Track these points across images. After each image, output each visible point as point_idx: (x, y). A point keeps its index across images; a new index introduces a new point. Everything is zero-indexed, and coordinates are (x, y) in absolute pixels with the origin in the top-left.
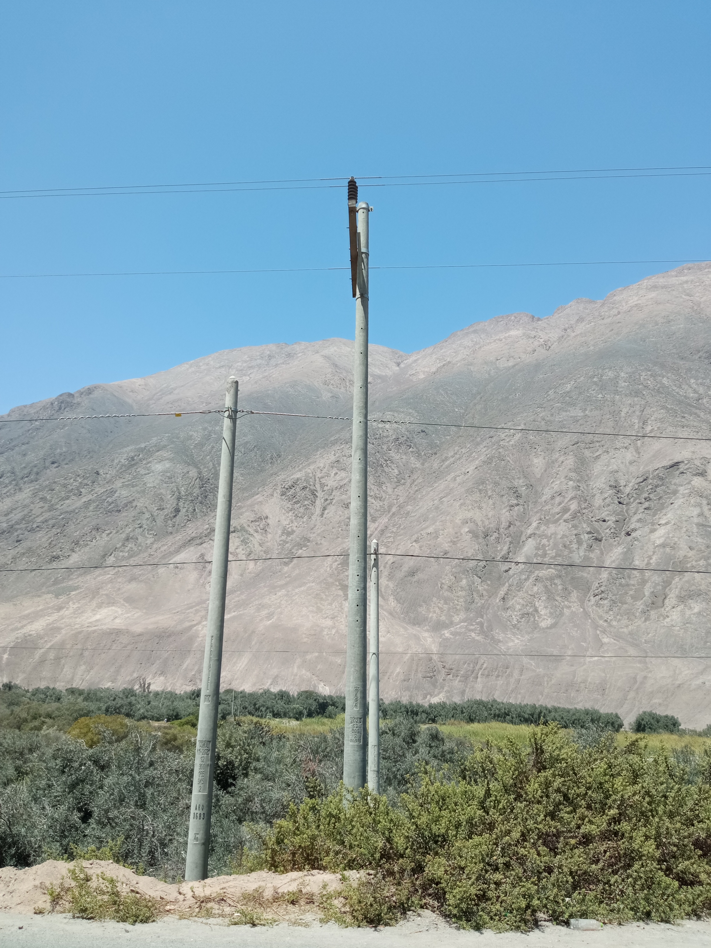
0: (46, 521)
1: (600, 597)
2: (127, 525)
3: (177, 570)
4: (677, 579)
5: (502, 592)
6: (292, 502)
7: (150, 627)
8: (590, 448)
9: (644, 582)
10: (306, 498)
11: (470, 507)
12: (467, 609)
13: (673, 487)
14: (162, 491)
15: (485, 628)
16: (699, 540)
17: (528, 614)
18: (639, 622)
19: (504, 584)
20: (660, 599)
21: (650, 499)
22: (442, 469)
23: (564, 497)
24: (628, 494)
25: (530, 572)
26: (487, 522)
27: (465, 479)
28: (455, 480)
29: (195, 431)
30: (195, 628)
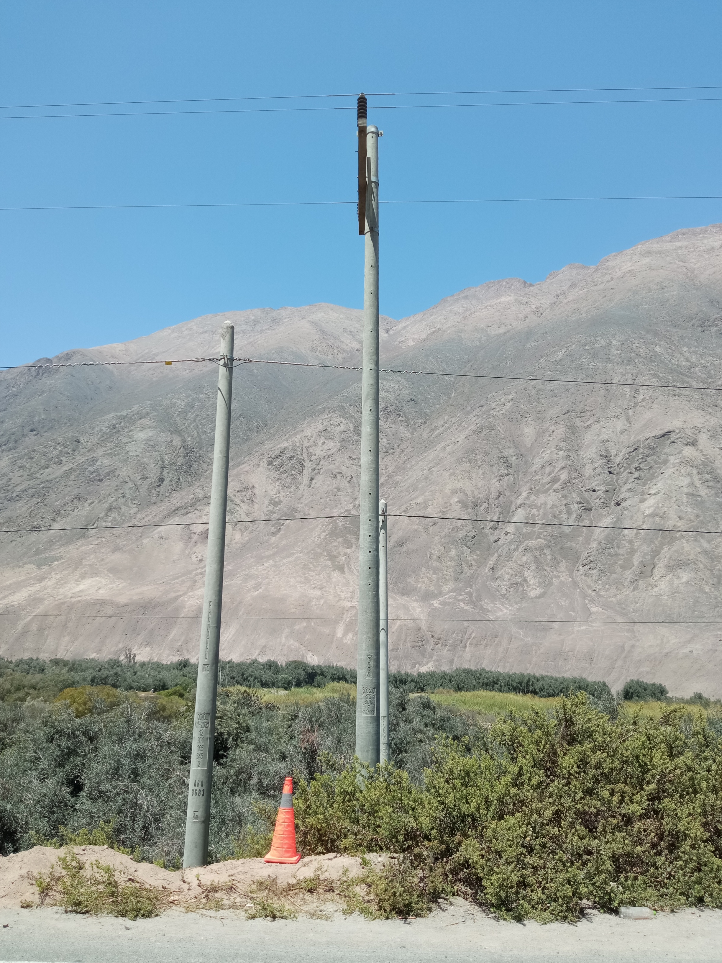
0: (26, 490)
1: (589, 566)
2: (109, 495)
3: (162, 540)
4: (666, 549)
5: (491, 563)
6: (279, 472)
7: (135, 598)
8: (581, 417)
9: (633, 552)
10: (293, 468)
11: (460, 477)
12: (456, 580)
13: (663, 457)
14: (145, 460)
16: (689, 509)
17: (517, 584)
18: (627, 592)
19: (493, 554)
20: (649, 568)
21: (641, 469)
22: (431, 438)
23: (554, 467)
24: (619, 464)
25: (520, 542)
26: (476, 492)
27: (454, 449)
28: (445, 450)
29: (178, 399)
30: (181, 599)
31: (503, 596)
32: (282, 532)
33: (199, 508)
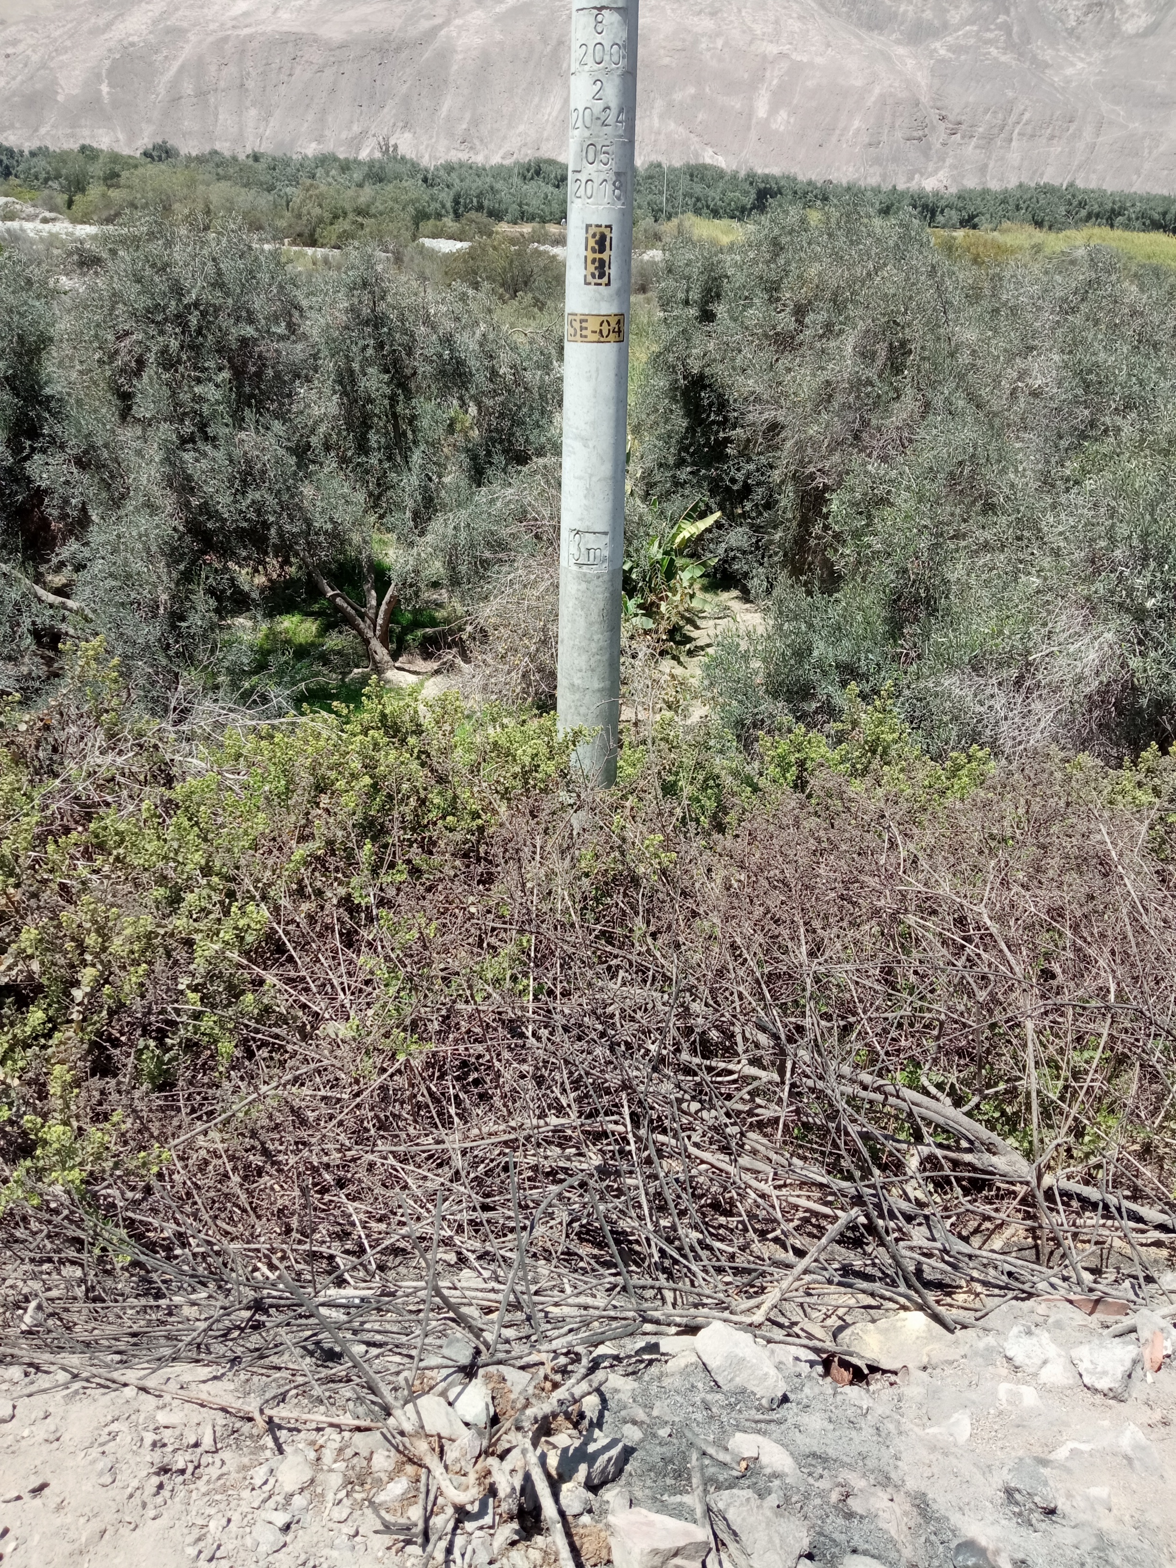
15: (1015, 36)
30: (443, 33)
31: (1071, 32)
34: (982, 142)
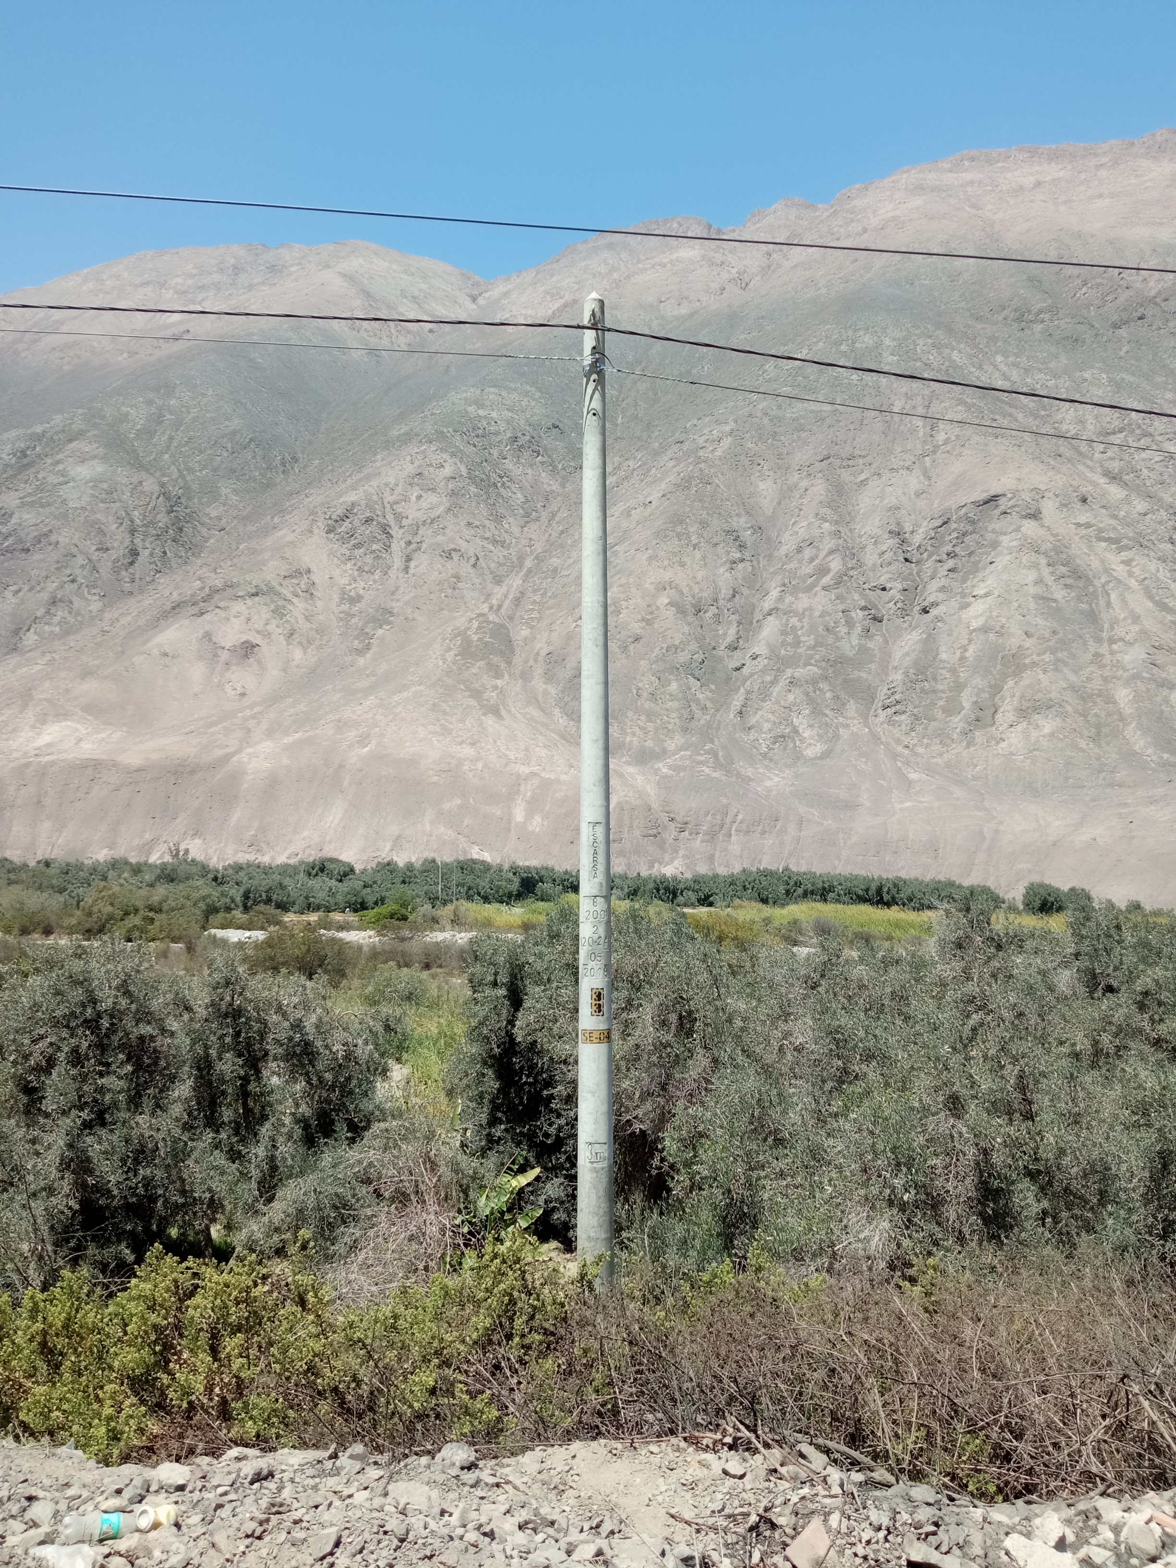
1: (893, 709)
2: (47, 577)
3: (166, 659)
4: (1011, 683)
5: (737, 702)
6: (349, 546)
8: (849, 466)
9: (959, 687)
10: (374, 539)
11: (666, 562)
12: (685, 730)
13: (990, 536)
14: (98, 516)
15: (721, 759)
16: (1040, 621)
17: (783, 737)
18: (958, 748)
19: (737, 690)
20: (988, 713)
21: (956, 556)
23: (818, 548)
24: (919, 547)
25: (778, 670)
26: (696, 589)
27: (647, 514)
28: (629, 515)
29: (131, 407)
30: (235, 759)
31: (764, 755)
32: (374, 649)
33: (222, 604)
34: (707, 837)
